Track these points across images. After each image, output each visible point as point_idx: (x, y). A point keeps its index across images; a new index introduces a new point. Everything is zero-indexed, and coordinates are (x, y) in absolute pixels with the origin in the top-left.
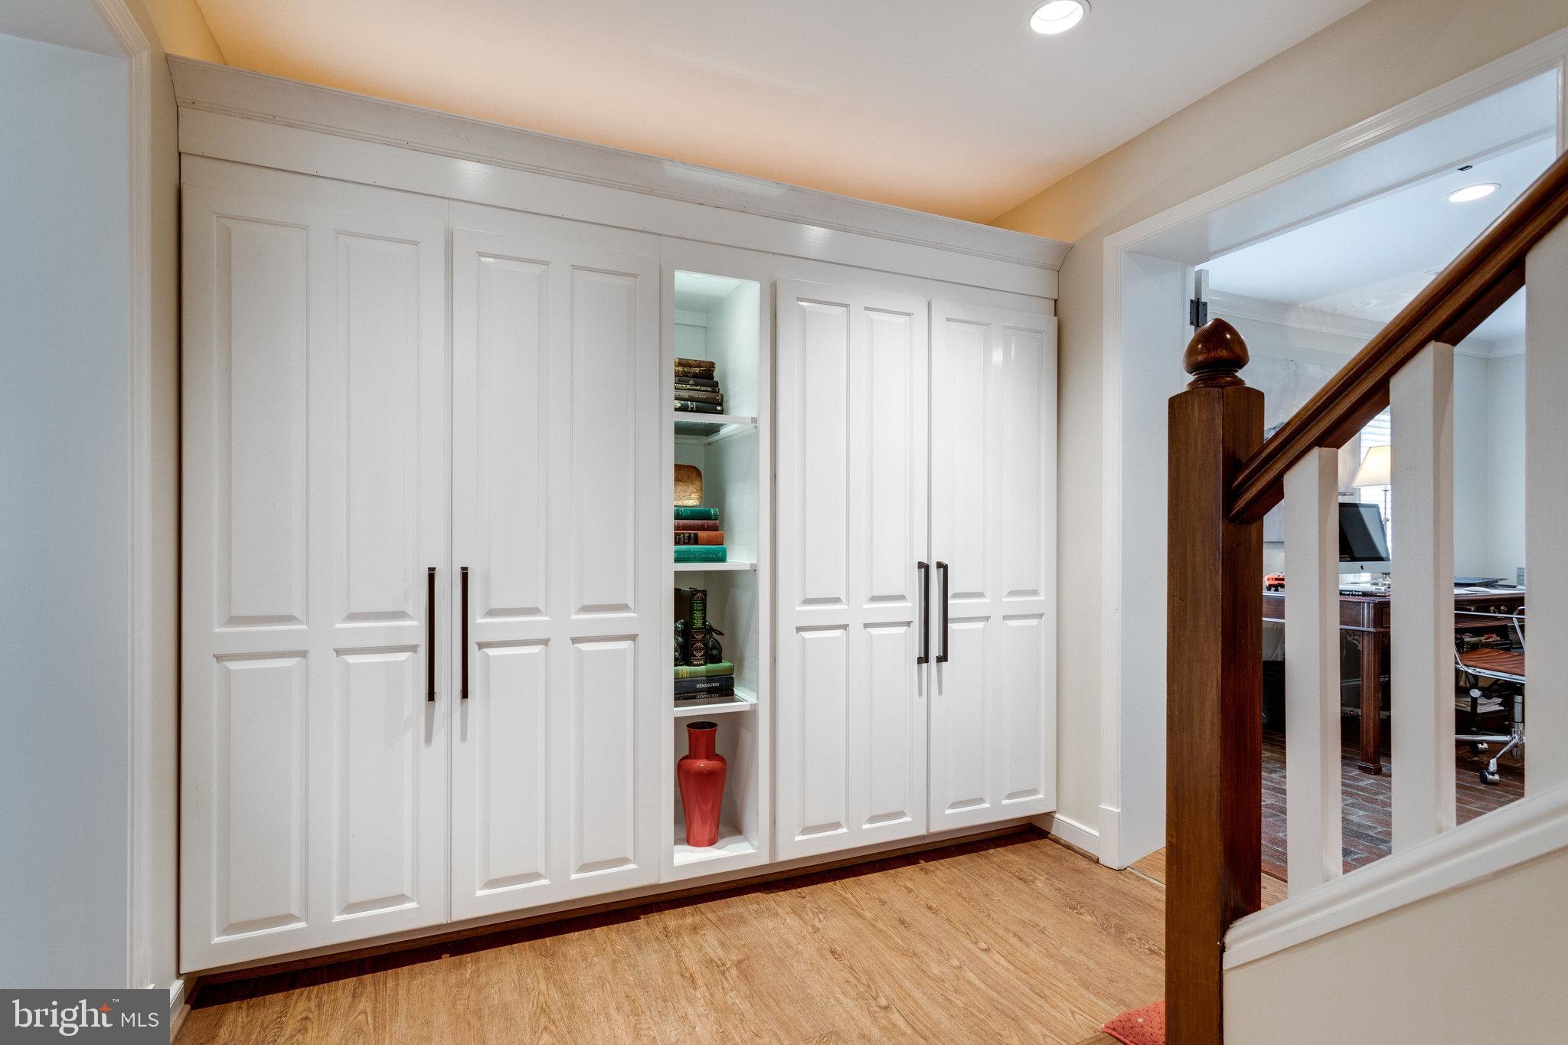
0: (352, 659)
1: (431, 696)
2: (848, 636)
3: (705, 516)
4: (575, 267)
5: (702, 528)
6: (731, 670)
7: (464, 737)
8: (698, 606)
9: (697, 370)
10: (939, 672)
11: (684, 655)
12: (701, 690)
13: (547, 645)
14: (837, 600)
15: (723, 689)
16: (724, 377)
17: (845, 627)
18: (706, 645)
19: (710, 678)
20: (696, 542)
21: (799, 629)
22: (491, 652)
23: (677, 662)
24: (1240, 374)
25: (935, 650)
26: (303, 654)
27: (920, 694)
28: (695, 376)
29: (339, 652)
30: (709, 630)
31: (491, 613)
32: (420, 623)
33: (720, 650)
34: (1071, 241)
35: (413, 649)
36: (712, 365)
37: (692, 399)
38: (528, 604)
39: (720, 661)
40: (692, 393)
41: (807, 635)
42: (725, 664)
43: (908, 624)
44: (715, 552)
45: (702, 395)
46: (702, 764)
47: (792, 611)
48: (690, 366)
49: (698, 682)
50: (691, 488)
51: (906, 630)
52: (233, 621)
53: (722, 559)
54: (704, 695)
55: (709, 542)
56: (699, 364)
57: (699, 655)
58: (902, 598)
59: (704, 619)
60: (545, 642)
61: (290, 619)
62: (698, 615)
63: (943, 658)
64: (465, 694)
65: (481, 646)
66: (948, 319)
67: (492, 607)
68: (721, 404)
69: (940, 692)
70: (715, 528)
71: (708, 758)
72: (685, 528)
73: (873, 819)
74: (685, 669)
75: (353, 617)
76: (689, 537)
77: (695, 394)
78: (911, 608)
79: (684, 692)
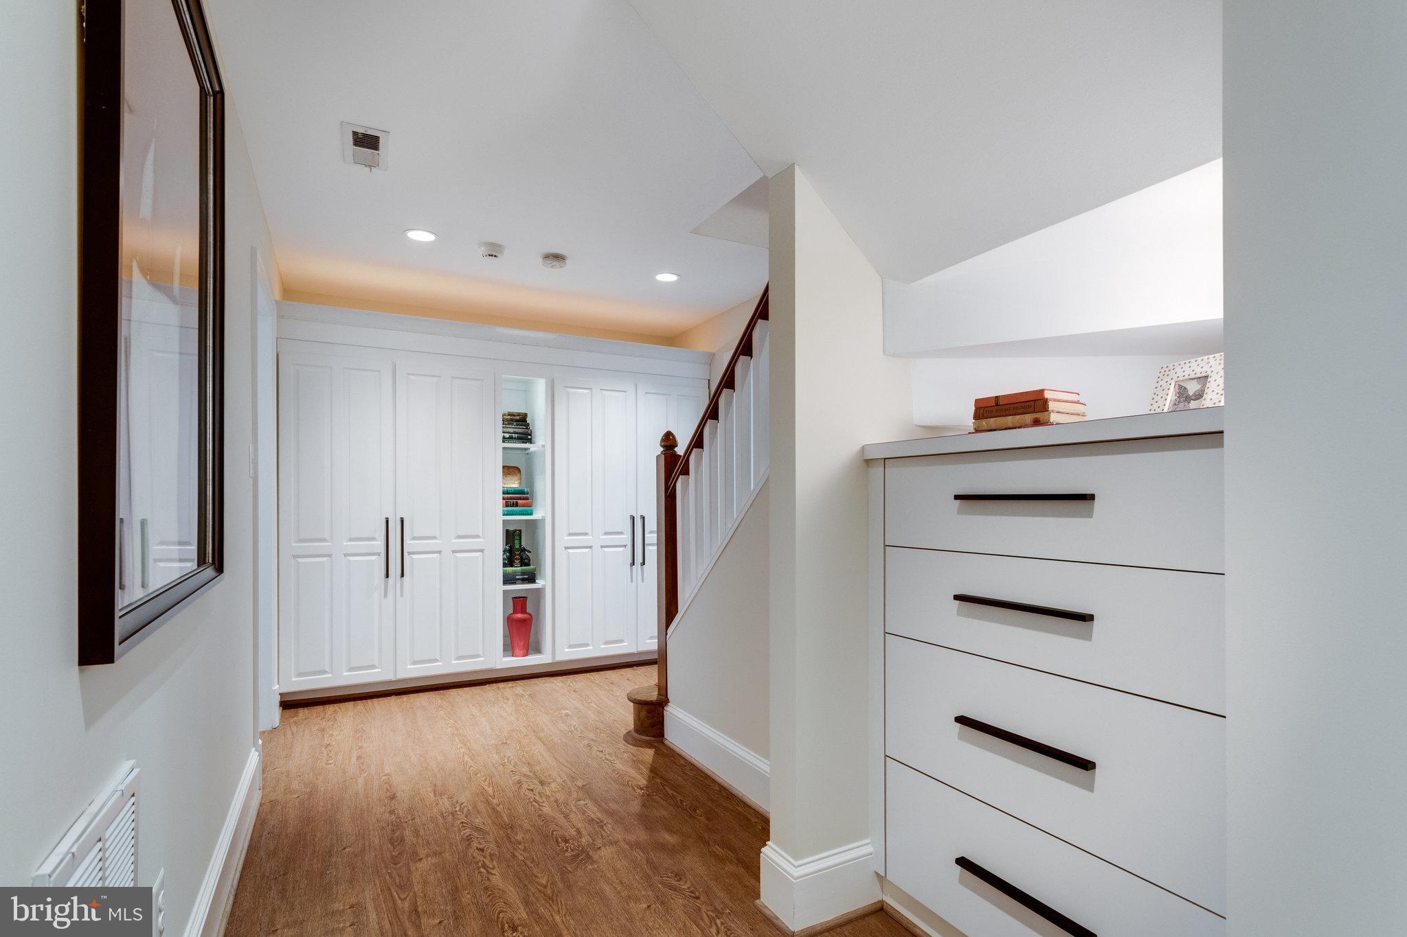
0: (351, 558)
1: (387, 576)
2: (592, 552)
3: (522, 492)
4: (453, 378)
5: (520, 499)
6: (535, 569)
7: (402, 595)
8: (517, 538)
9: (518, 417)
10: (642, 570)
11: (509, 562)
12: (519, 579)
13: (440, 554)
14: (586, 534)
15: (531, 578)
16: (533, 420)
17: (591, 547)
18: (522, 558)
19: (523, 573)
20: (517, 506)
21: (566, 548)
22: (415, 556)
23: (505, 565)
24: (676, 449)
25: (639, 559)
26: (330, 556)
27: (632, 581)
28: (517, 421)
29: (346, 555)
30: (524, 550)
31: (414, 538)
32: (382, 543)
33: (529, 560)
34: (713, 351)
35: (379, 554)
36: (526, 415)
37: (515, 433)
38: (431, 535)
39: (529, 565)
40: (515, 430)
41: (570, 551)
42: (532, 567)
43: (625, 546)
44: (527, 511)
45: (520, 431)
46: (519, 616)
47: (563, 539)
48: (514, 416)
49: (517, 575)
50: (515, 478)
51: (624, 551)
52: (300, 541)
53: (531, 514)
54: (520, 581)
55: (523, 506)
56: (519, 414)
57: (517, 562)
58: (621, 533)
59: (520, 543)
60: (440, 552)
61: (324, 540)
62: (517, 542)
63: (643, 563)
64: (402, 575)
65: (410, 553)
66: (646, 393)
67: (415, 535)
68: (531, 435)
69: (643, 581)
70: (527, 499)
71: (522, 613)
72: (511, 499)
73: (606, 643)
74: (510, 569)
75: (351, 540)
76: (513, 504)
77: (517, 430)
78: (626, 538)
79: (508, 580)
